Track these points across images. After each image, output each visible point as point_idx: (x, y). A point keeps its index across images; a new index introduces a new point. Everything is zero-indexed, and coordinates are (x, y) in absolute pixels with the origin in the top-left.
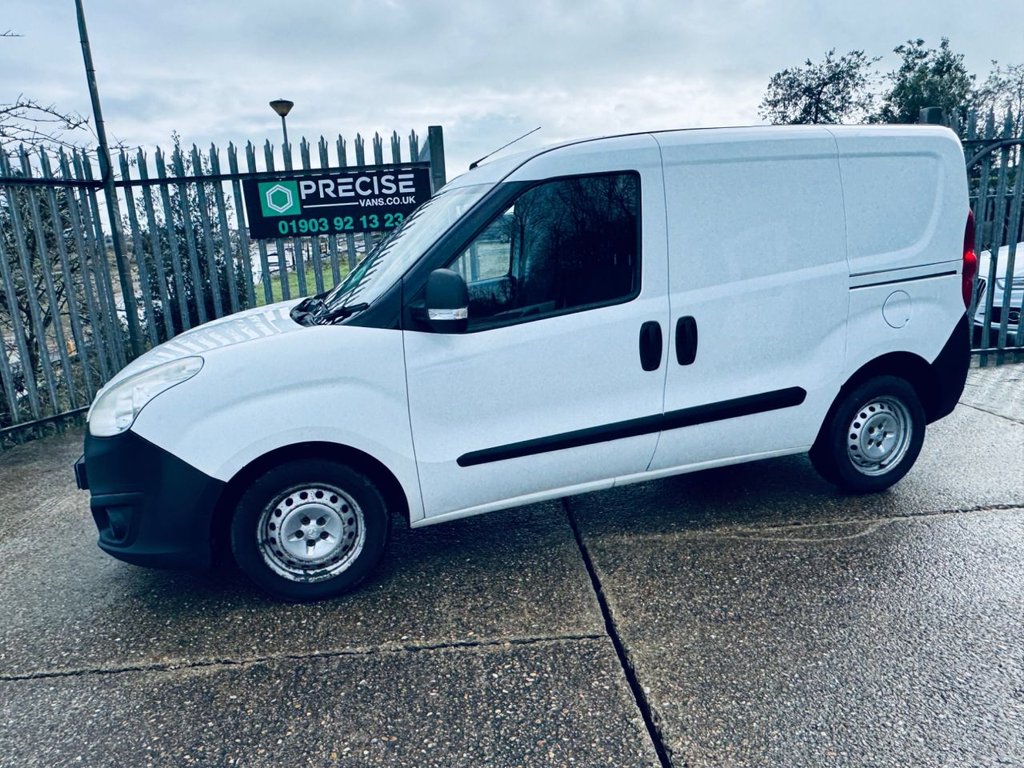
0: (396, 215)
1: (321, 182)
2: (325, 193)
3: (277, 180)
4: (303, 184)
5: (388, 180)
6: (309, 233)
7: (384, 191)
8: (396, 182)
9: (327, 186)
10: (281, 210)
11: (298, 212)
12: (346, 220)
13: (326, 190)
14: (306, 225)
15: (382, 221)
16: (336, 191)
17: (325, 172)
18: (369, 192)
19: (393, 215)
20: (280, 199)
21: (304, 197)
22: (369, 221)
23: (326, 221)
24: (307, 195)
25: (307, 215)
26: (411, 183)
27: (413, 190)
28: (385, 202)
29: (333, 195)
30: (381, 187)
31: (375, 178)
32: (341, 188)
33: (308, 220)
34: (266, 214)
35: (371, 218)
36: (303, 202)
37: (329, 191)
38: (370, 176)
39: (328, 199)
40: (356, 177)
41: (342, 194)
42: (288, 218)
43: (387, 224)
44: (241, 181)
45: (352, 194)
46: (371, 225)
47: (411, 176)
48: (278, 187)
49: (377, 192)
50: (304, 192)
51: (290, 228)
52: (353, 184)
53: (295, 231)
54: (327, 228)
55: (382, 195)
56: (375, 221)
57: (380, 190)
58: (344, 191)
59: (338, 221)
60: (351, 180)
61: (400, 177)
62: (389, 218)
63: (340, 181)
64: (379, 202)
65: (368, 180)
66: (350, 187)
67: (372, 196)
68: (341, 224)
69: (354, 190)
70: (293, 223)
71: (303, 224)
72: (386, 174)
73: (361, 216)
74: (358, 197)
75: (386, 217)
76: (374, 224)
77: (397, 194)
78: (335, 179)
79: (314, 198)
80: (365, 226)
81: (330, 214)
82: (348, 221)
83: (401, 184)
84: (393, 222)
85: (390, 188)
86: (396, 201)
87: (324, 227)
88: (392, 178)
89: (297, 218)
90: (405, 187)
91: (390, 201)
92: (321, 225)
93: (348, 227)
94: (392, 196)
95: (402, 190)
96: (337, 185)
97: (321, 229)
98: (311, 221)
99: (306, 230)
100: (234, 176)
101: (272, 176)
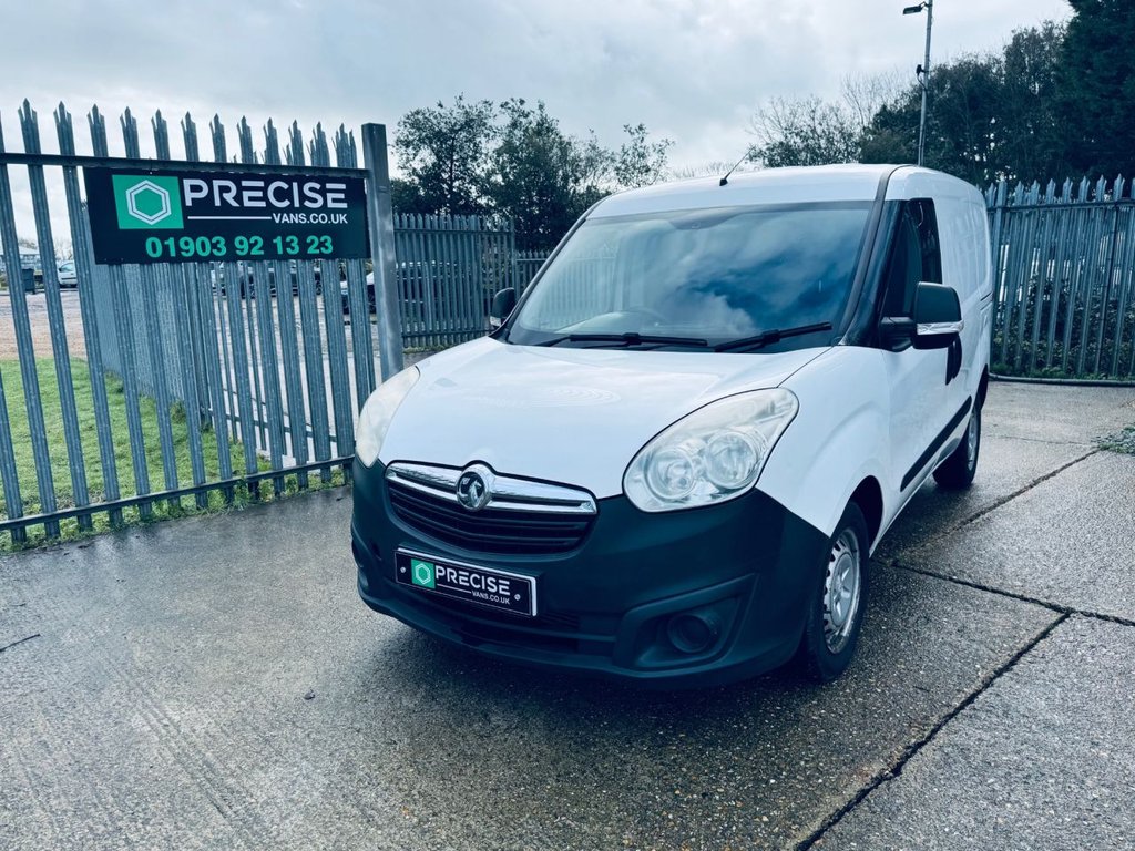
0: (322, 239)
1: (217, 183)
2: (222, 199)
3: (146, 173)
4: (187, 183)
5: (312, 189)
6: (196, 258)
7: (307, 203)
8: (323, 192)
9: (227, 189)
10: (152, 221)
11: (180, 225)
12: (252, 241)
13: (225, 195)
14: (190, 246)
15: (304, 246)
16: (238, 198)
17: (220, 169)
18: (286, 203)
19: (319, 238)
20: (149, 202)
21: (189, 203)
22: (286, 245)
23: (222, 241)
24: (193, 199)
25: (192, 230)
26: (342, 196)
27: (344, 206)
28: (308, 218)
29: (235, 204)
30: (303, 197)
31: (295, 185)
32: (246, 194)
33: (195, 240)
34: (123, 225)
35: (288, 239)
36: (186, 211)
37: (229, 197)
38: (288, 180)
39: (225, 208)
40: (268, 180)
41: (247, 203)
42: (163, 234)
43: (311, 250)
44: (80, 169)
45: (263, 204)
46: (289, 250)
47: (343, 186)
48: (146, 184)
49: (297, 204)
50: (189, 196)
51: (166, 249)
52: (264, 190)
53: (173, 253)
54: (224, 251)
55: (303, 209)
56: (295, 244)
57: (301, 202)
58: (251, 199)
59: (241, 243)
60: (261, 184)
61: (329, 186)
62: (313, 242)
63: (245, 183)
64: (300, 218)
65: (285, 186)
66: (260, 194)
67: (290, 210)
68: (246, 246)
69: (265, 198)
70: (171, 242)
71: (187, 243)
72: (310, 179)
73: (275, 238)
74: (270, 209)
75: (309, 240)
76: (293, 248)
77: (324, 208)
78: (237, 180)
79: (204, 205)
80: (280, 251)
81: (230, 231)
82: (256, 242)
83: (330, 196)
84: (318, 248)
85: (315, 201)
86: (322, 219)
87: (219, 250)
88: (318, 186)
89: (177, 234)
90: (334, 200)
91: (315, 218)
92: (214, 246)
93: (255, 251)
94: (318, 211)
95: (331, 205)
96: (240, 189)
97: (215, 252)
98: (200, 239)
99: (191, 254)
100: (68, 160)
101: (134, 166)
